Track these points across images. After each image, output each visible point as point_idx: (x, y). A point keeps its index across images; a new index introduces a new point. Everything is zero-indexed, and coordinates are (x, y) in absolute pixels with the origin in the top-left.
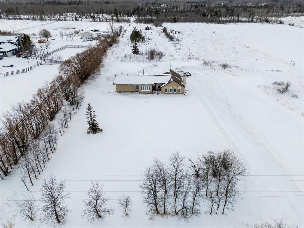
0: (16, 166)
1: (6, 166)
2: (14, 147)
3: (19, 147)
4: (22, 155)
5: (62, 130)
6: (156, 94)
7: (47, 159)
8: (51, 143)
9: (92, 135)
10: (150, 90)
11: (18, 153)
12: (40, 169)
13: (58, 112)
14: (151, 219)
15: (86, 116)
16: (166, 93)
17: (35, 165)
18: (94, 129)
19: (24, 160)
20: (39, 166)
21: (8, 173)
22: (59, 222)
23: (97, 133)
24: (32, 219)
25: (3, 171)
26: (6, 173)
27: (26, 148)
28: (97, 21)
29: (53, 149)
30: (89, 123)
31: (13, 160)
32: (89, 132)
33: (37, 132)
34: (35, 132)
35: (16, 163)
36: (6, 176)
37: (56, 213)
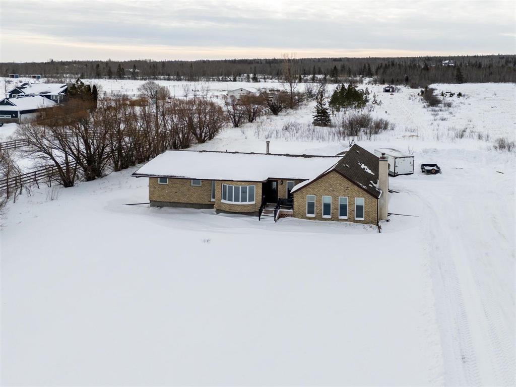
10: (253, 203)
16: (310, 218)
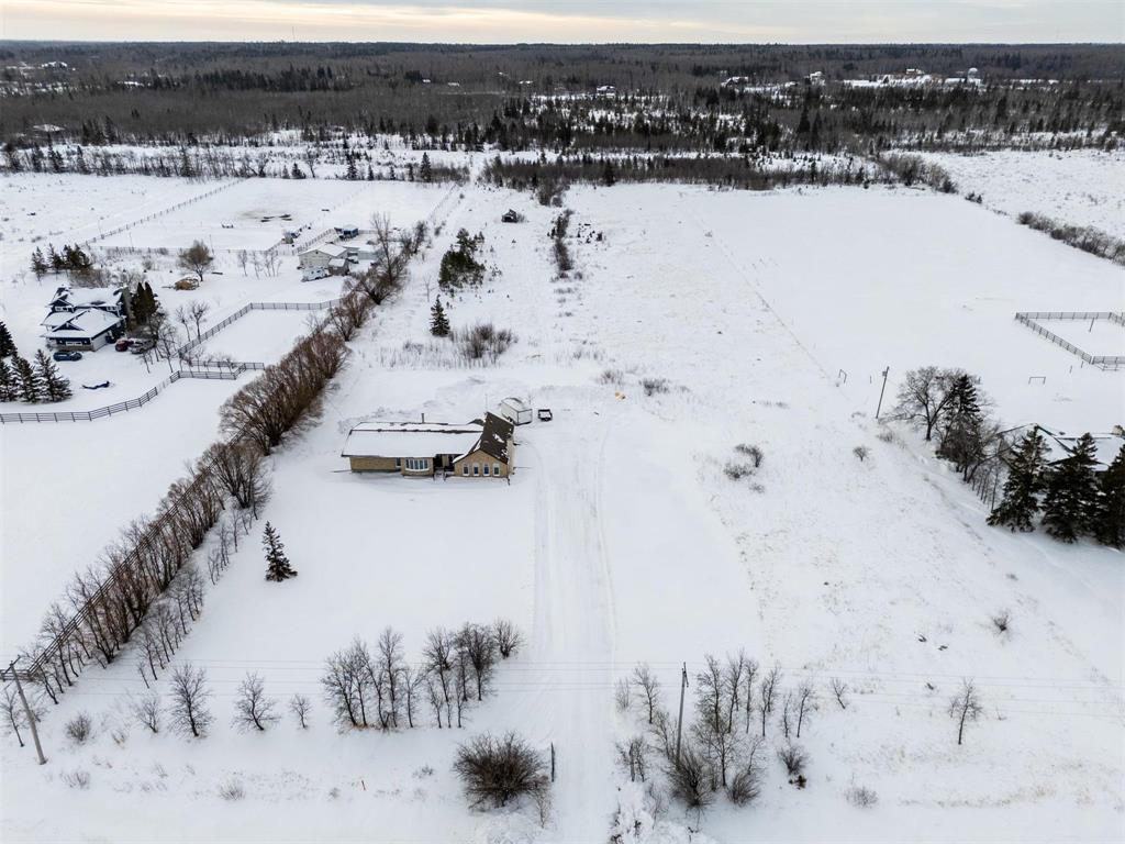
0: (126, 645)
1: (112, 646)
2: (125, 611)
3: (132, 610)
4: (138, 623)
5: (216, 572)
6: (441, 479)
7: (182, 633)
8: (191, 602)
9: (274, 584)
10: (428, 470)
11: (131, 621)
12: (169, 652)
13: (211, 525)
14: (341, 733)
15: (263, 546)
16: (465, 475)
17: (161, 645)
18: (280, 570)
19: (142, 635)
20: (168, 646)
21: (113, 657)
22: (196, 735)
23: (285, 580)
24: (155, 731)
25: (106, 655)
26: (110, 658)
27: (145, 612)
28: (363, 179)
29: (195, 614)
30: (269, 559)
31: (122, 633)
32: (268, 578)
33: (166, 575)
34: (162, 578)
35: (126, 639)
36: (109, 662)
37: (192, 720)
